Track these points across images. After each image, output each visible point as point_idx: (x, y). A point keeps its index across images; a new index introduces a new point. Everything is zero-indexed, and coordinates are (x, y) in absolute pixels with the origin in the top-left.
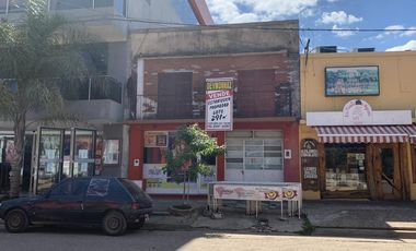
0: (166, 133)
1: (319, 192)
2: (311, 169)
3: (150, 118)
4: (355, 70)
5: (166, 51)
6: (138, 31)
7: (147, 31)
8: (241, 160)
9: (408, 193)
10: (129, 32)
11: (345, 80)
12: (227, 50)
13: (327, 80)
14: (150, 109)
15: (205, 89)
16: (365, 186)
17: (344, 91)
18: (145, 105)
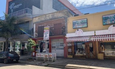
0: (40, 41)
1: (72, 56)
2: (70, 49)
3: (36, 37)
4: (80, 20)
5: (40, 21)
6: (34, 17)
7: (36, 17)
8: (55, 47)
9: (97, 57)
10: (33, 18)
11: (78, 24)
12: (51, 19)
13: (73, 24)
14: (36, 35)
15: (44, 30)
16: (85, 54)
17: (77, 27)
18: (36, 34)
